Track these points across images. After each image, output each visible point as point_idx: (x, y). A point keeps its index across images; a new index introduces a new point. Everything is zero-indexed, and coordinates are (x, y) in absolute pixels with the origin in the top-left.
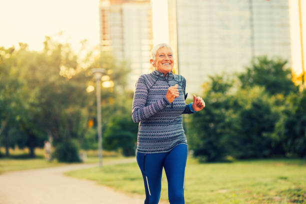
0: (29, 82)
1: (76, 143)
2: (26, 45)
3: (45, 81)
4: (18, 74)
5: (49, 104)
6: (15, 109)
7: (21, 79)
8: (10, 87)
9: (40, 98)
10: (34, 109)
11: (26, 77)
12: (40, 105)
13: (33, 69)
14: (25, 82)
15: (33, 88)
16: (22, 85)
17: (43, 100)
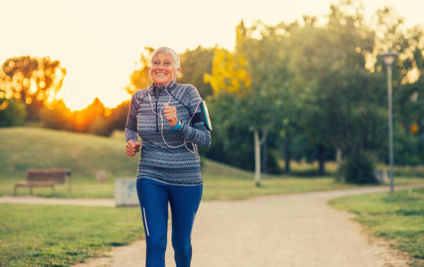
0: (303, 72)
1: (371, 156)
2: (313, 20)
3: (325, 69)
4: (287, 60)
5: (332, 102)
6: (281, 108)
7: (292, 67)
8: (275, 77)
9: (318, 93)
10: (309, 107)
11: (300, 64)
12: (320, 103)
13: (309, 53)
14: (297, 71)
15: (309, 79)
16: (293, 75)
17: (323, 96)
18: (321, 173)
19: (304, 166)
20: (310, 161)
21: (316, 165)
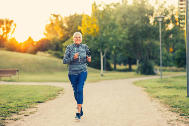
0: (122, 25)
1: (152, 62)
2: (126, 2)
3: (131, 24)
4: (115, 19)
5: (135, 38)
6: (112, 41)
7: (117, 23)
8: (110, 27)
9: (129, 35)
10: (125, 41)
11: (120, 21)
12: (129, 39)
13: (125, 16)
14: (120, 25)
15: (125, 28)
16: (118, 26)
17: (131, 36)
18: (130, 70)
19: (122, 67)
20: (125, 65)
21: (127, 67)
